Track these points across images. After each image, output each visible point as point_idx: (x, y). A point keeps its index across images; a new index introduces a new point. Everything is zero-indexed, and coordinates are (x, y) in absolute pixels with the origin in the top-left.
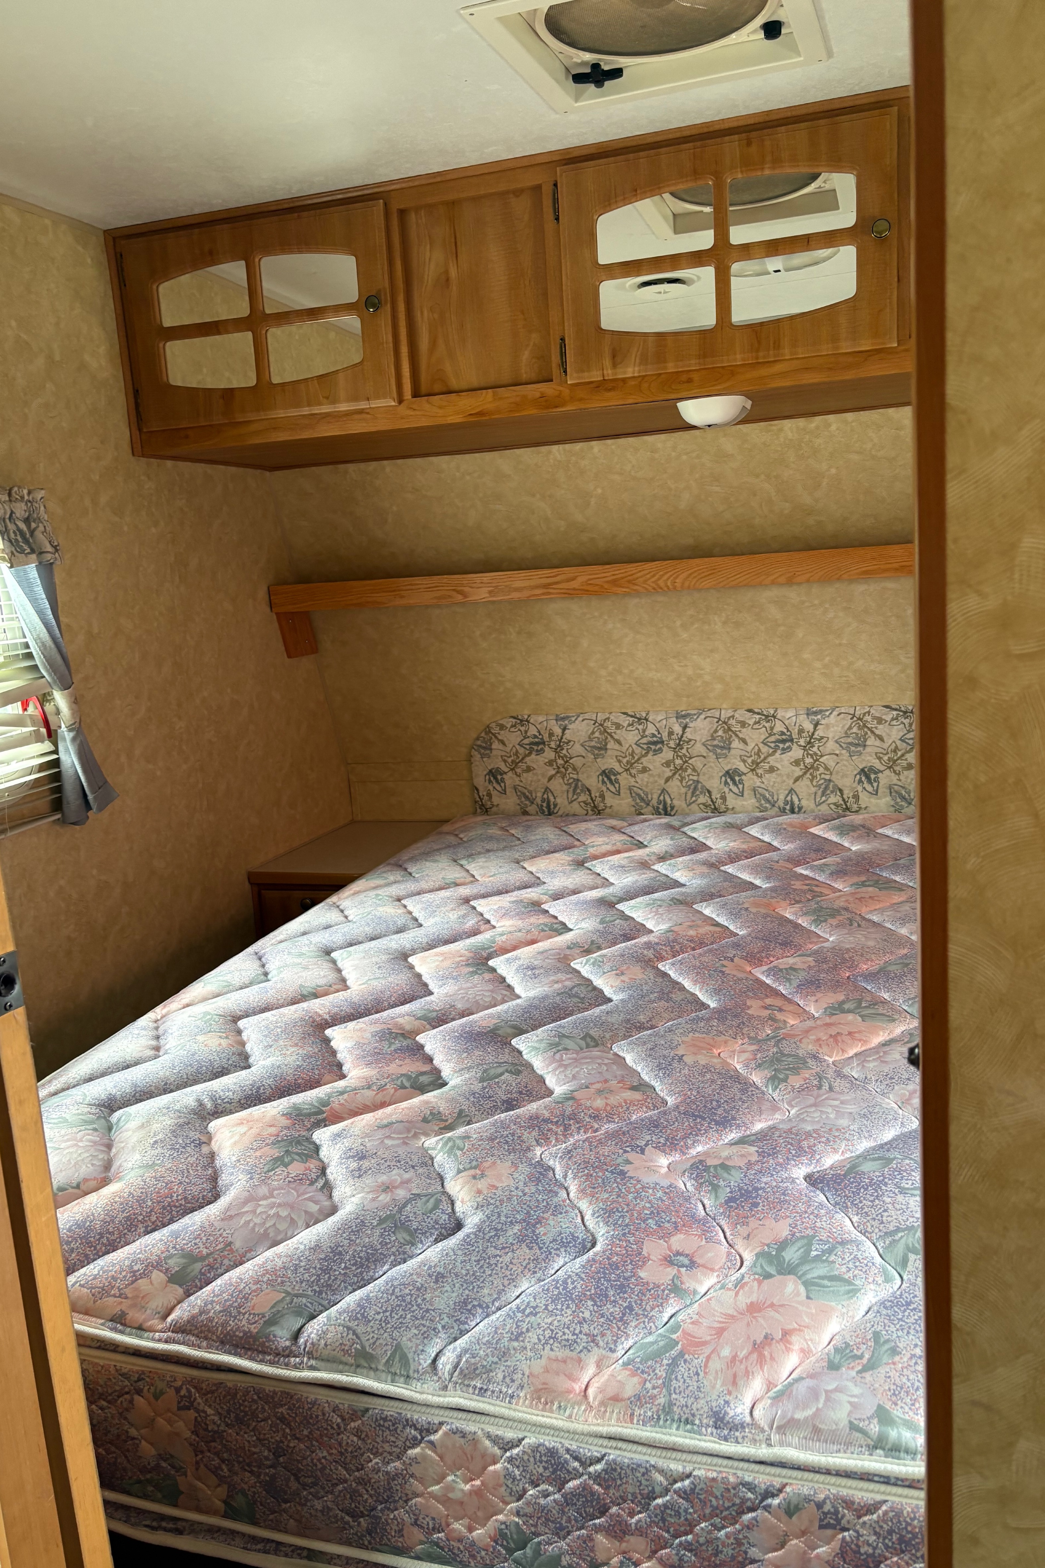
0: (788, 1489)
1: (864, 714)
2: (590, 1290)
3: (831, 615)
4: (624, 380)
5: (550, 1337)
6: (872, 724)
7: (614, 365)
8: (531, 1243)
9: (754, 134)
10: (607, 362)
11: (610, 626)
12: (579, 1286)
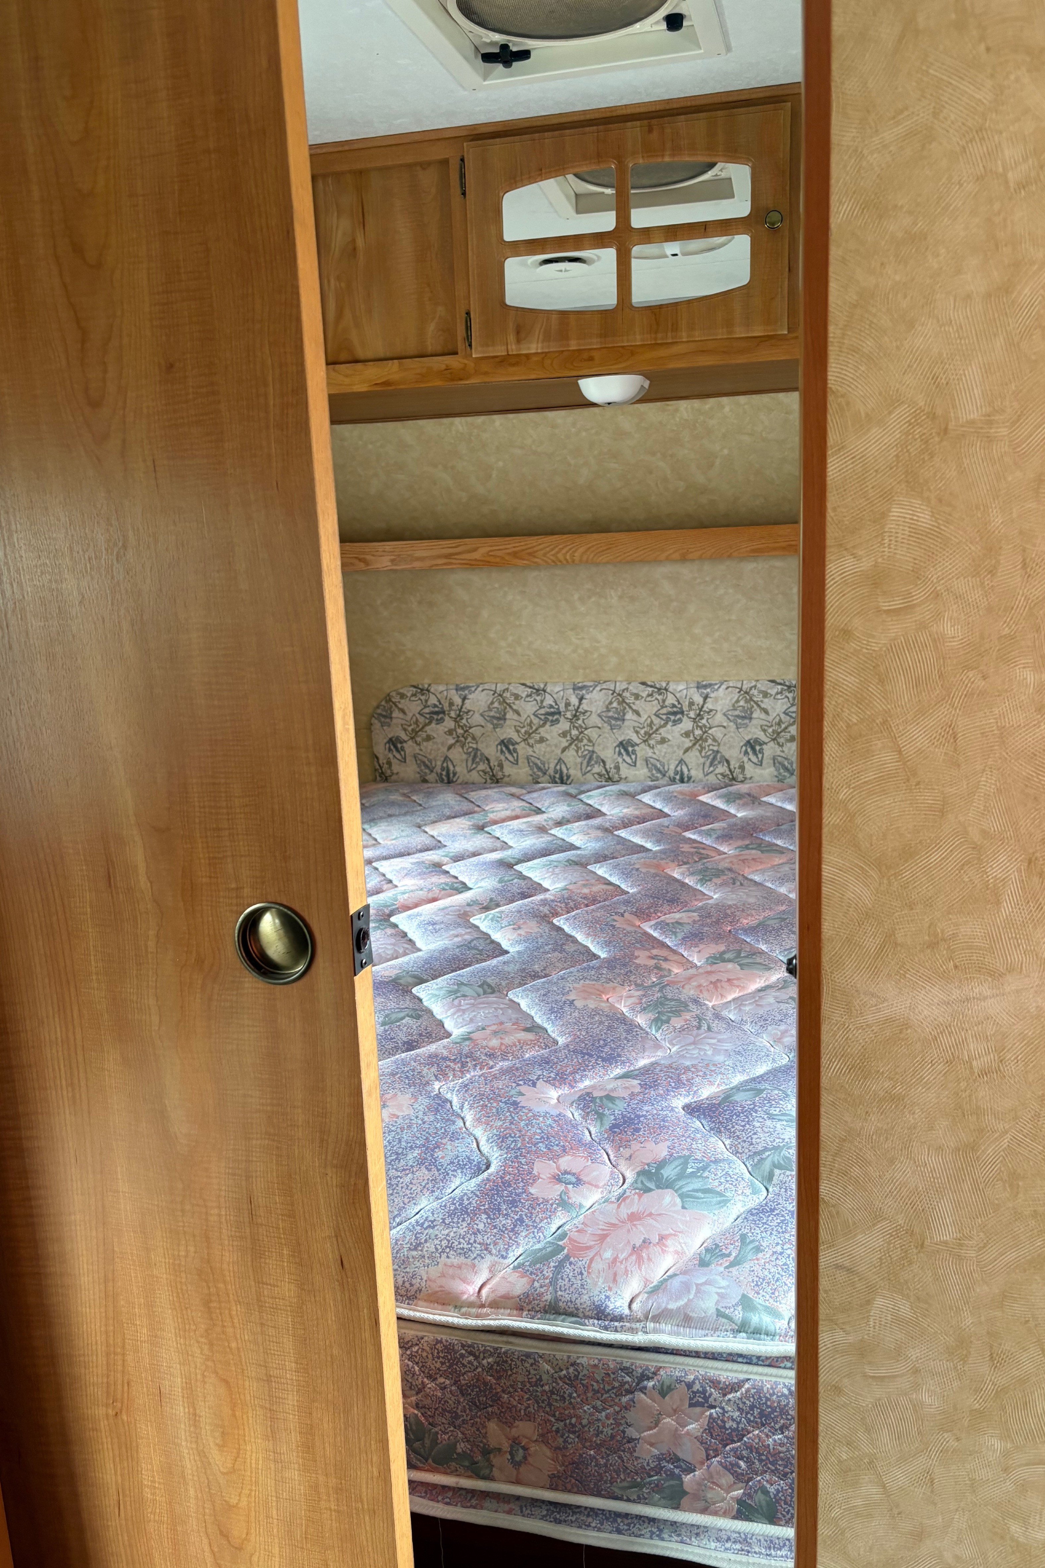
0: (662, 1372)
1: (751, 688)
2: (484, 1205)
3: (721, 591)
4: (528, 356)
5: (447, 1247)
6: (758, 698)
7: (519, 341)
8: (430, 1165)
9: (654, 122)
10: (512, 338)
11: (510, 597)
12: (474, 1202)
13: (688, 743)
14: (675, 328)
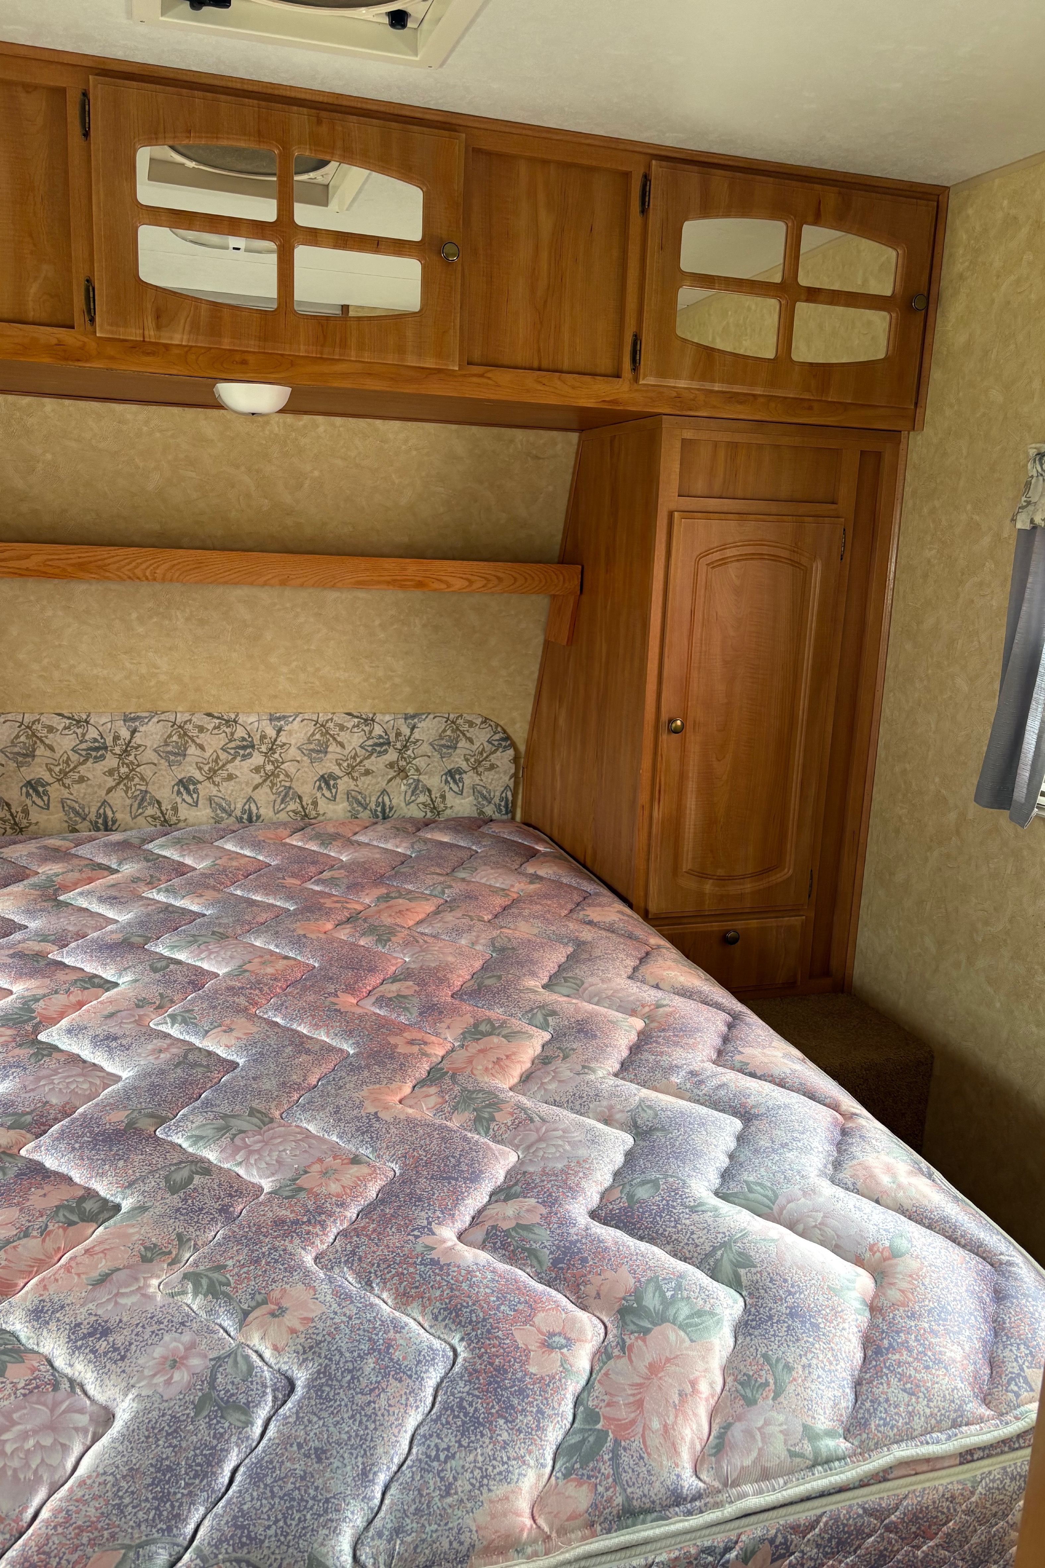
0: (743, 1538)
1: (327, 721)
2: (493, 1407)
3: (302, 619)
4: (167, 347)
5: (482, 1477)
6: (334, 731)
7: (158, 327)
8: (397, 1373)
9: (324, 114)
10: (150, 322)
11: (49, 613)
12: (479, 1406)
13: (257, 779)
14: (344, 344)
